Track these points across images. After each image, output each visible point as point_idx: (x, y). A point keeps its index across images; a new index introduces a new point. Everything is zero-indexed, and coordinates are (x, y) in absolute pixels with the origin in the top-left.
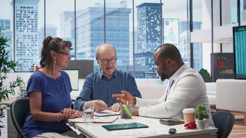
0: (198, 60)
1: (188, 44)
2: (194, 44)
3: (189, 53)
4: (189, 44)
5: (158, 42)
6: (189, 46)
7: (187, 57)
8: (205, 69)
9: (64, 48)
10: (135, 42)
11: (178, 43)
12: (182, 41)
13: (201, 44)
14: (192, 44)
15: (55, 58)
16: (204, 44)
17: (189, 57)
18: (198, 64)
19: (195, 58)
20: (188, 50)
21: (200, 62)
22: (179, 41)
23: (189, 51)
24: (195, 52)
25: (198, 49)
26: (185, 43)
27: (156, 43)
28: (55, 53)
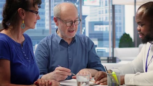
0: (120, 24)
1: (109, 6)
2: (116, 6)
3: (111, 16)
4: (111, 6)
5: (77, 4)
6: (111, 8)
7: (108, 21)
8: (127, 33)
9: (34, 5)
10: (51, 3)
11: (99, 5)
12: (103, 2)
13: (124, 6)
14: (113, 6)
15: (23, 17)
16: (126, 6)
17: (111, 21)
18: (120, 28)
19: (117, 21)
20: (109, 13)
21: (122, 25)
22: (100, 3)
23: (111, 14)
24: (117, 14)
25: (120, 11)
26: (106, 5)
27: (75, 4)
28: (24, 11)
